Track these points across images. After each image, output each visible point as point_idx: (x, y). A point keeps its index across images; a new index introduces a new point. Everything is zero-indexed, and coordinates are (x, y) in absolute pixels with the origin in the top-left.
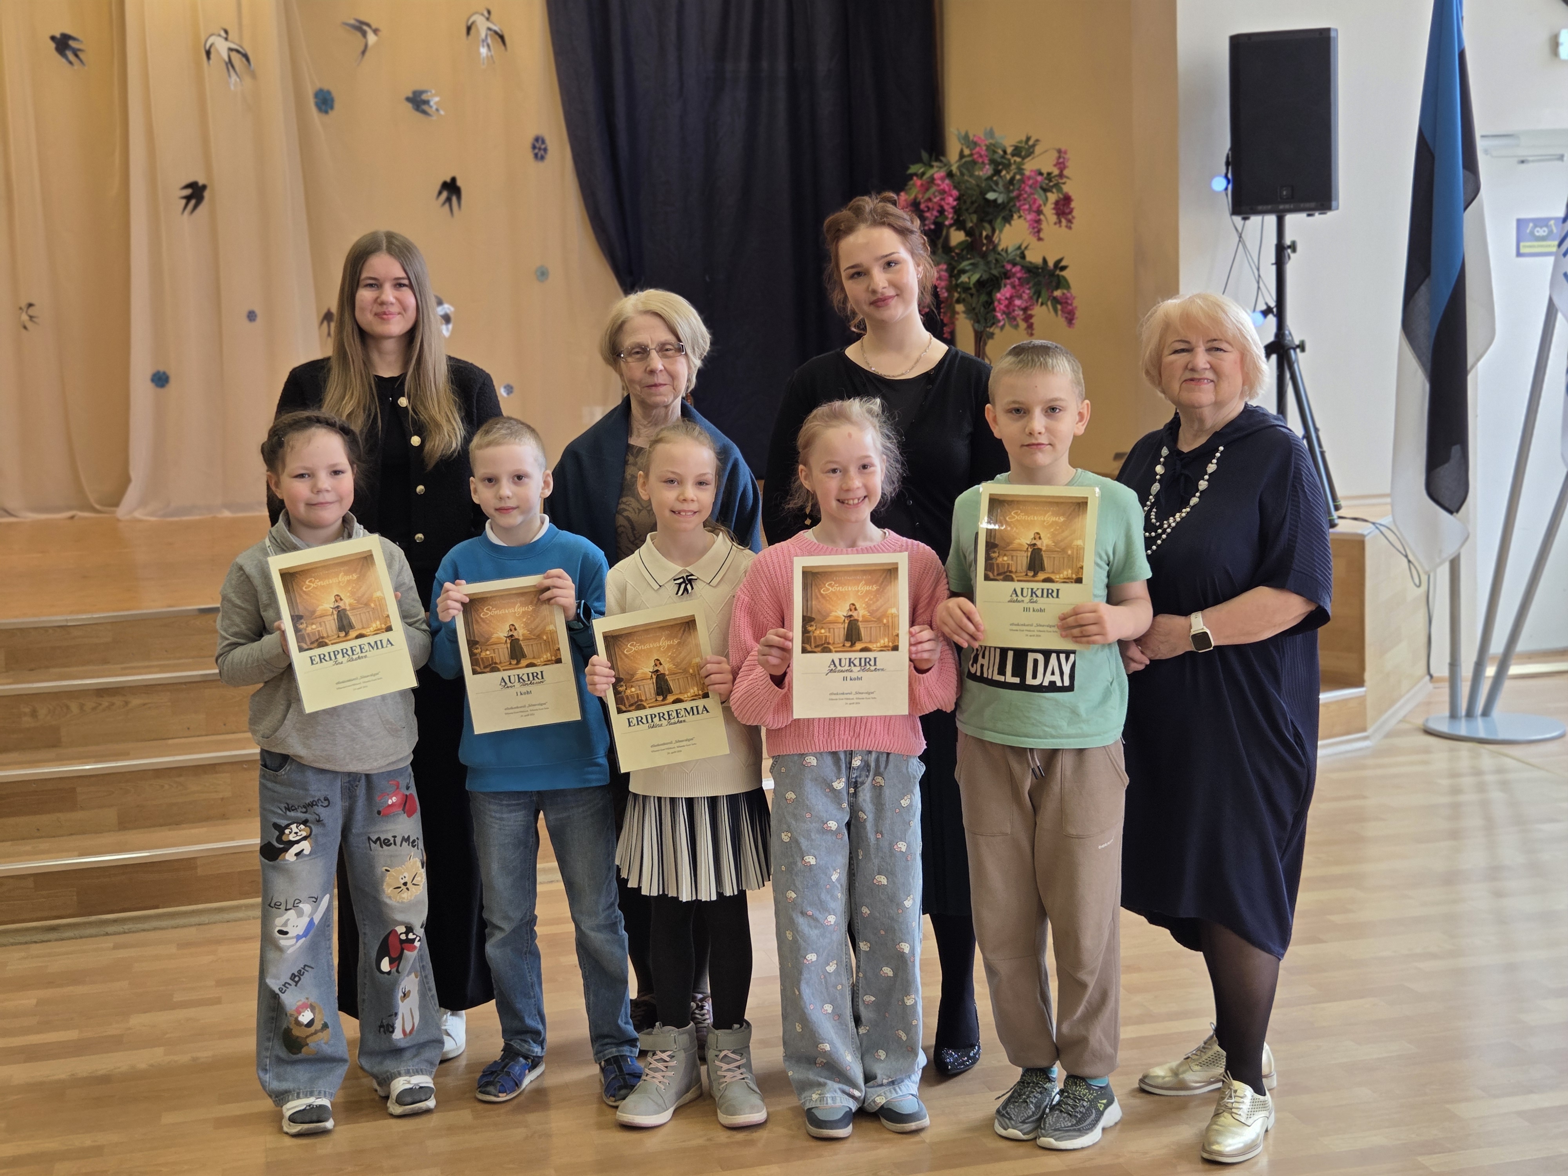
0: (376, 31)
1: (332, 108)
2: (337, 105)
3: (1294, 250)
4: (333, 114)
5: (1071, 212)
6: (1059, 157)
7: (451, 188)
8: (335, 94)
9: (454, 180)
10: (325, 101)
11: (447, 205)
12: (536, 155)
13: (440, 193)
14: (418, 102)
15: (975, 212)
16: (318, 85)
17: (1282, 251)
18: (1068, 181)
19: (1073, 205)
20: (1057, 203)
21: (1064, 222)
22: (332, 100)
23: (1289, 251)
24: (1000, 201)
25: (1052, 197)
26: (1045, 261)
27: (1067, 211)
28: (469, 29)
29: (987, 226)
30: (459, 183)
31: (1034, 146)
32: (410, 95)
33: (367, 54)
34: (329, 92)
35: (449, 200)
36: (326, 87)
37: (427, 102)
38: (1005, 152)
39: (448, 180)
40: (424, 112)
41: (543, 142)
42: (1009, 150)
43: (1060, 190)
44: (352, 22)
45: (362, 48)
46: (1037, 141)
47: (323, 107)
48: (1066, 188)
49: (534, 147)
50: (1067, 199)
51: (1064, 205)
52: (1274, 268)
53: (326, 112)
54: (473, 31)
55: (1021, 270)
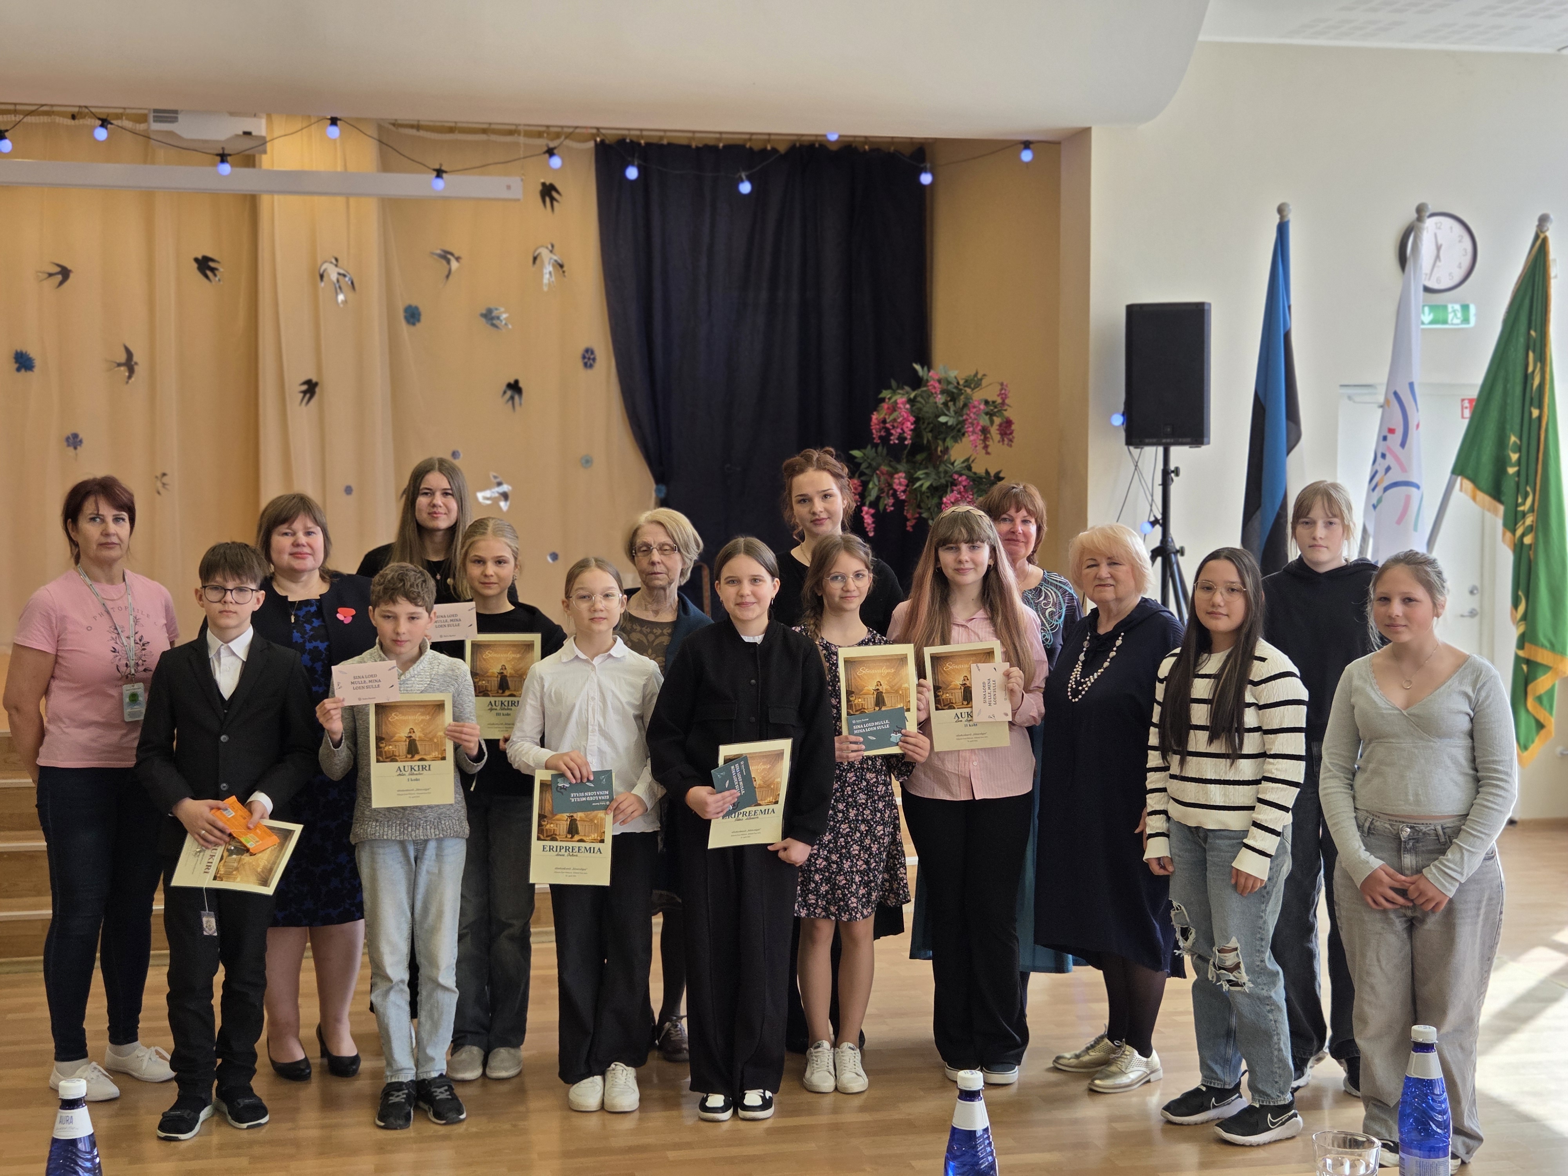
0: (458, 259)
1: (419, 320)
2: (423, 318)
3: (1177, 475)
4: (419, 326)
5: (1011, 433)
6: (1001, 390)
7: (515, 387)
8: (422, 309)
9: (517, 382)
10: (413, 315)
11: (510, 402)
12: (585, 365)
13: (505, 392)
14: (489, 316)
15: (931, 431)
16: (408, 302)
17: (1167, 475)
18: (1009, 408)
19: (1013, 427)
20: (1000, 425)
21: (1006, 441)
22: (419, 314)
23: (1173, 475)
24: (950, 424)
25: (997, 420)
26: (987, 472)
27: (1008, 432)
28: (535, 259)
29: (940, 442)
30: (521, 385)
31: (981, 380)
32: (484, 312)
33: (451, 277)
34: (417, 308)
35: (512, 398)
36: (414, 303)
37: (498, 318)
38: (958, 383)
39: (512, 381)
40: (494, 325)
41: (592, 352)
42: (961, 382)
43: (1002, 415)
44: (439, 252)
45: (446, 273)
46: (984, 375)
47: (412, 320)
48: (1006, 414)
49: (584, 357)
50: (1008, 423)
51: (1006, 427)
52: (1160, 488)
53: (414, 324)
54: (538, 262)
55: (966, 480)
